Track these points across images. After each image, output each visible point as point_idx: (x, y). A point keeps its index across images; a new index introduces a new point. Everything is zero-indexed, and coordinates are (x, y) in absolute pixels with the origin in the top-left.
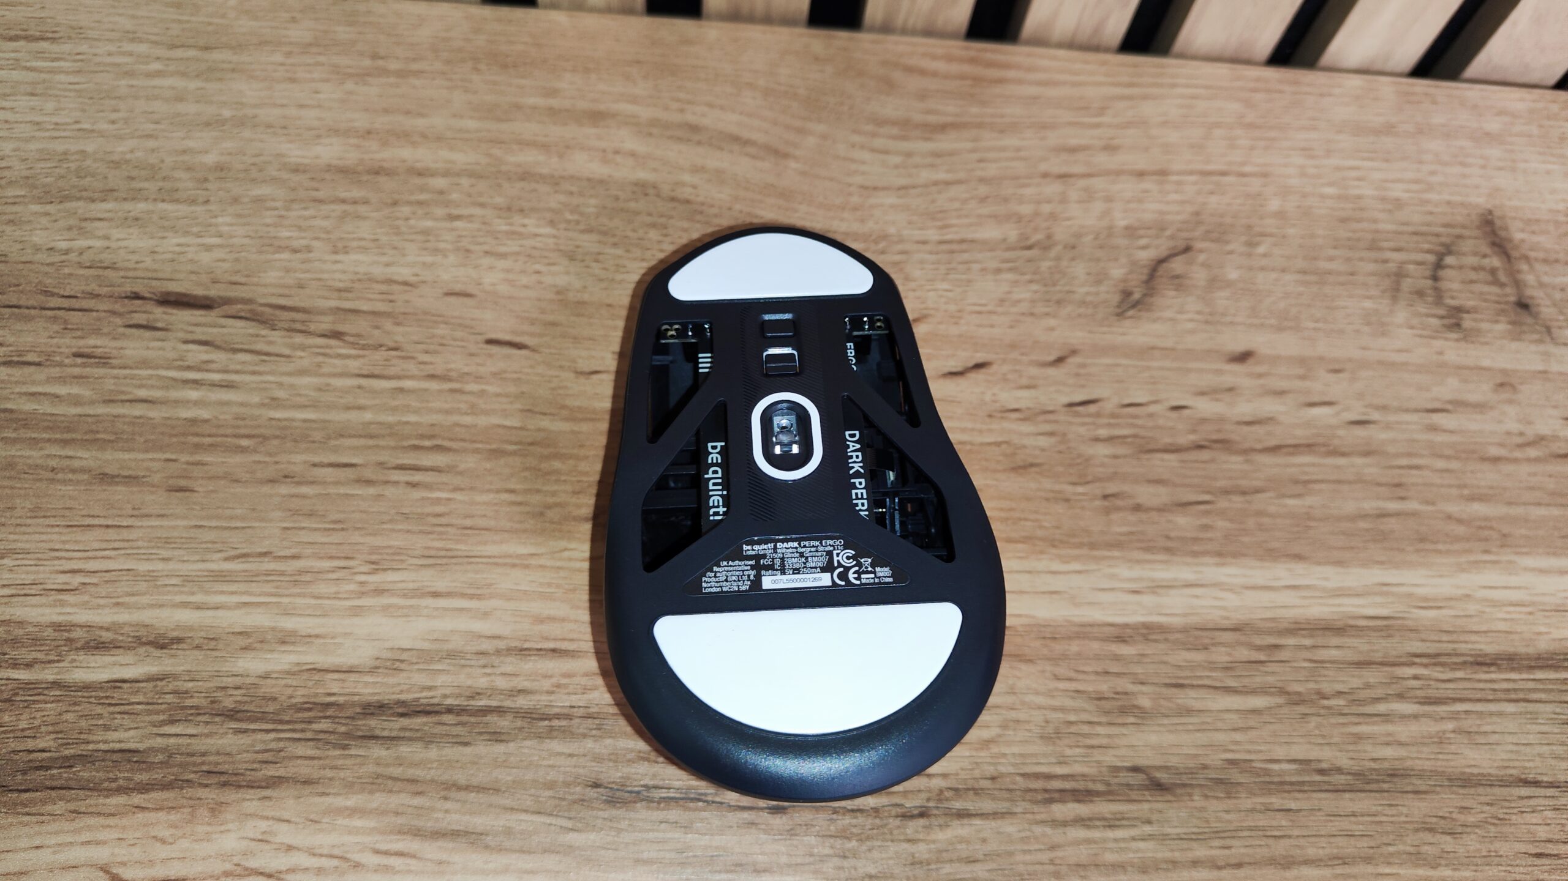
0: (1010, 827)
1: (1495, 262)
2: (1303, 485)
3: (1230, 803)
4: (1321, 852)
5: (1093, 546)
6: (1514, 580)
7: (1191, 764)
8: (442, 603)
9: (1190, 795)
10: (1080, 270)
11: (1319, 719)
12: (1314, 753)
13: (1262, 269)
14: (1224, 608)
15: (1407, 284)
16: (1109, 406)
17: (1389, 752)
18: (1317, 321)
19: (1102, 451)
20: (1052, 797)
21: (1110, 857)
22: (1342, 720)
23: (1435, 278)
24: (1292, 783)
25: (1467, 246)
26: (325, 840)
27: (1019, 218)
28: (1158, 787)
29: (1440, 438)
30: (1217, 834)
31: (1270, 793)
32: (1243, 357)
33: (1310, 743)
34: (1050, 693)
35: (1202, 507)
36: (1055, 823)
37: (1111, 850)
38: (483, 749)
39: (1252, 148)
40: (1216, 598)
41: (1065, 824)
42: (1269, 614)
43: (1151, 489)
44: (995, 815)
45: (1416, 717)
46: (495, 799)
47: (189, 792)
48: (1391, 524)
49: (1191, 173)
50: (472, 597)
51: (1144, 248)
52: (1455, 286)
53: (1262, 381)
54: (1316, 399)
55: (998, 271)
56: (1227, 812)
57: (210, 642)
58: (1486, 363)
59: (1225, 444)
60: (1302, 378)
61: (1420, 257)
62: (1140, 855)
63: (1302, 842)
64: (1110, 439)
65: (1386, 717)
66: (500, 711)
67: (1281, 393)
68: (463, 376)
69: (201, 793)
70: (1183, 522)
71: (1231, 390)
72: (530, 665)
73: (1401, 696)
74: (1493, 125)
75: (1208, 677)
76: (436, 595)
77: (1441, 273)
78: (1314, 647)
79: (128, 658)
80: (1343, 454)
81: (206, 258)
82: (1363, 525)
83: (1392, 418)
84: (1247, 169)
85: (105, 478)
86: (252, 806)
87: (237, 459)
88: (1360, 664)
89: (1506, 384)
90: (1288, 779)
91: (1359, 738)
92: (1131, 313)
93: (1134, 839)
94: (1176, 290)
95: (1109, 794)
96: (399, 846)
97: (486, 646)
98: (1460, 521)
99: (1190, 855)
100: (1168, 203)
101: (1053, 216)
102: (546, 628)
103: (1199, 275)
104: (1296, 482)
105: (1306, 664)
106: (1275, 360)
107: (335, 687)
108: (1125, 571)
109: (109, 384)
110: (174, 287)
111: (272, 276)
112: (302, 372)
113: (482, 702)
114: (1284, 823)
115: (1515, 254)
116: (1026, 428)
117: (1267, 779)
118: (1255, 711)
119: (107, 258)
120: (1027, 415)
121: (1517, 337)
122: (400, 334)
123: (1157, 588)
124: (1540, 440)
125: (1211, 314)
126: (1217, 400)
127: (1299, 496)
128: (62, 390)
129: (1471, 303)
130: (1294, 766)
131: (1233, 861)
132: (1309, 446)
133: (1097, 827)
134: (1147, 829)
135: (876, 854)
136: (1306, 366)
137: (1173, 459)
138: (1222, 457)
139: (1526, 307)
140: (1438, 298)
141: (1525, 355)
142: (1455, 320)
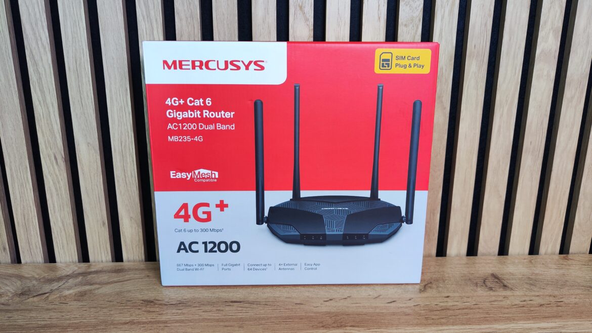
1: (497, 280)
2: (468, 314)
5: (425, 325)
6: (518, 325)
15: (478, 285)
19: (423, 312)
25: (490, 278)
29: (494, 306)
48: (488, 318)
52: (489, 284)
58: (500, 294)
59: (448, 309)
61: (480, 281)
64: (424, 310)
67: (458, 301)
68: (292, 309)
70: (443, 320)
74: (489, 261)
77: (486, 283)
81: (238, 296)
82: (482, 319)
83: (482, 303)
85: (226, 326)
87: (252, 322)
89: (505, 297)
98: (503, 317)
106: (454, 297)
108: (433, 328)
109: (224, 314)
110: (233, 300)
111: (252, 297)
112: (261, 310)
115: (500, 279)
116: (407, 309)
119: (220, 297)
120: (406, 308)
121: (505, 291)
122: (278, 304)
124: (516, 305)
128: (215, 315)
129: (493, 286)
136: (462, 297)
137: (438, 312)
138: (448, 311)
139: (505, 286)
140: (486, 286)
141: (508, 293)
142: (491, 289)
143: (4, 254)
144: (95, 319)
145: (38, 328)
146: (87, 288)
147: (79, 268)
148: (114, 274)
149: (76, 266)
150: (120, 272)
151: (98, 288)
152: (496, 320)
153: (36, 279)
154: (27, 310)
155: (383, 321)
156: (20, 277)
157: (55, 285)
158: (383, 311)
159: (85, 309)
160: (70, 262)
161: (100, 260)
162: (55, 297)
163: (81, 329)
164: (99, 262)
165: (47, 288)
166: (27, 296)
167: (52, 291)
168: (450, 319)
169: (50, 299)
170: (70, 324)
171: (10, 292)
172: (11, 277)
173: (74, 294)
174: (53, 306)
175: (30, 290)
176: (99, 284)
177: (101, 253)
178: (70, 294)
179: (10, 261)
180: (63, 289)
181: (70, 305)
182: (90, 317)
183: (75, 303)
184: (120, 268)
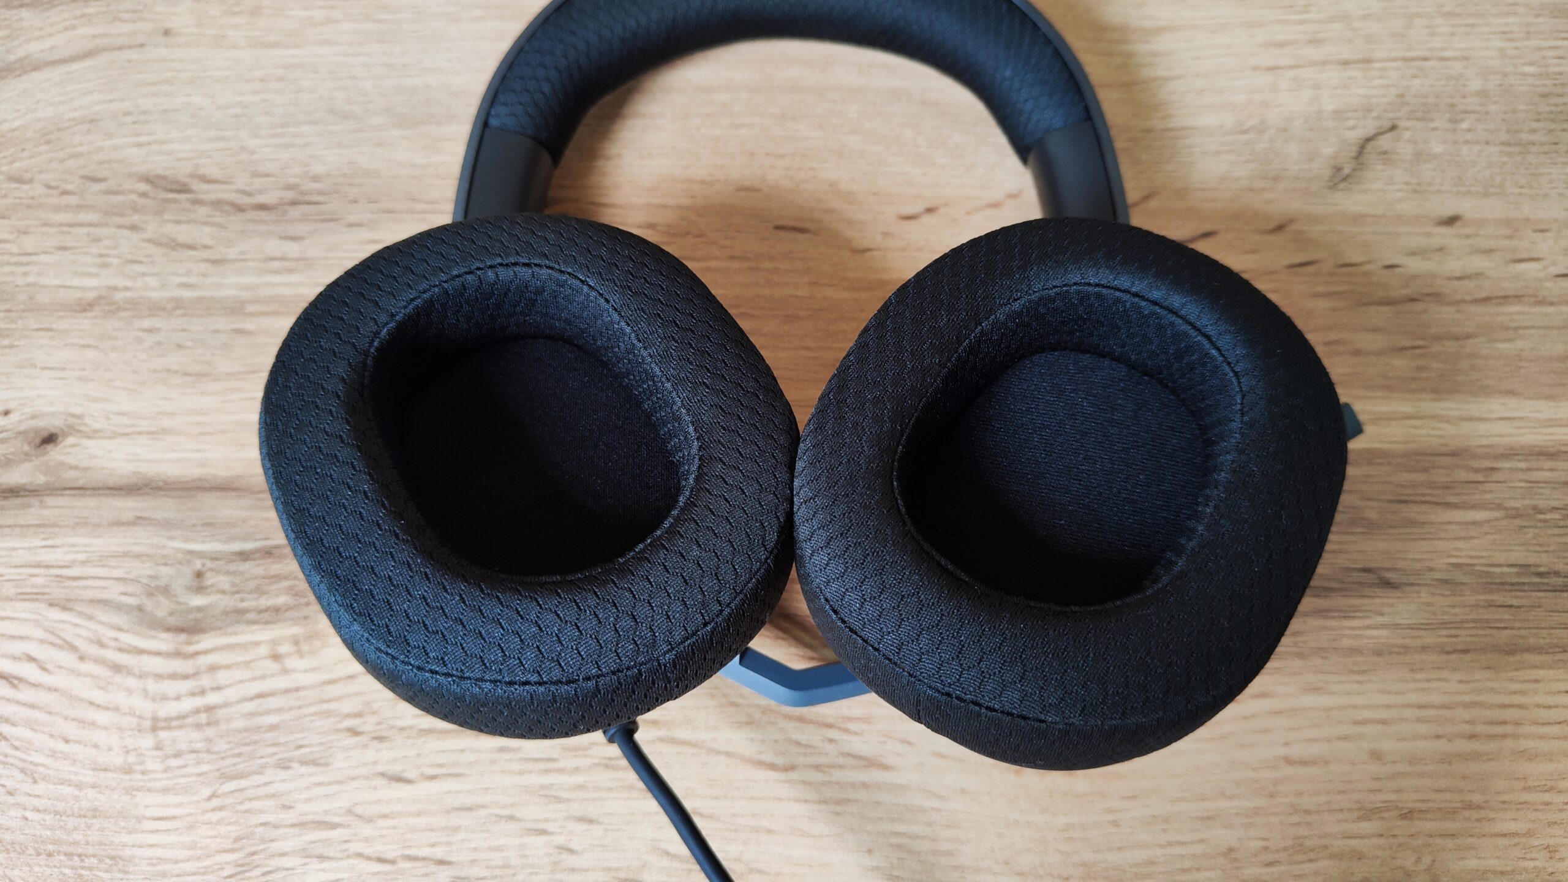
3: (1456, 600)
4: (1542, 641)
7: (1418, 565)
9: (1418, 592)
10: (1292, 150)
11: (1536, 531)
12: (1532, 560)
13: (1467, 142)
14: (1441, 437)
16: (1326, 266)
18: (1522, 187)
21: (1347, 643)
22: (1557, 531)
24: (1512, 584)
27: (1233, 107)
28: (1388, 585)
30: (1444, 625)
31: (1491, 591)
32: (1451, 221)
33: (1528, 550)
35: (1417, 351)
37: (1348, 636)
39: (1453, 34)
40: (1434, 429)
42: (1485, 442)
49: (1395, 60)
51: (1353, 128)
53: (1470, 241)
54: (1525, 256)
55: (1217, 153)
56: (1454, 607)
60: (1510, 237)
62: (1375, 641)
63: (1523, 632)
71: (1440, 249)
75: (1429, 495)
78: (1528, 470)
80: (1552, 304)
84: (1448, 54)
90: (1508, 580)
92: (1342, 186)
93: (1368, 627)
94: (1384, 164)
95: (1342, 590)
99: (1419, 642)
100: (1373, 87)
101: (1264, 104)
103: (1405, 150)
104: (1507, 329)
105: (1522, 484)
114: (1506, 617)
117: (1490, 580)
118: (1474, 523)
125: (1419, 184)
126: (1428, 259)
127: (1510, 340)
130: (1514, 570)
131: (1460, 647)
132: (1517, 297)
133: (1334, 618)
134: (1380, 620)
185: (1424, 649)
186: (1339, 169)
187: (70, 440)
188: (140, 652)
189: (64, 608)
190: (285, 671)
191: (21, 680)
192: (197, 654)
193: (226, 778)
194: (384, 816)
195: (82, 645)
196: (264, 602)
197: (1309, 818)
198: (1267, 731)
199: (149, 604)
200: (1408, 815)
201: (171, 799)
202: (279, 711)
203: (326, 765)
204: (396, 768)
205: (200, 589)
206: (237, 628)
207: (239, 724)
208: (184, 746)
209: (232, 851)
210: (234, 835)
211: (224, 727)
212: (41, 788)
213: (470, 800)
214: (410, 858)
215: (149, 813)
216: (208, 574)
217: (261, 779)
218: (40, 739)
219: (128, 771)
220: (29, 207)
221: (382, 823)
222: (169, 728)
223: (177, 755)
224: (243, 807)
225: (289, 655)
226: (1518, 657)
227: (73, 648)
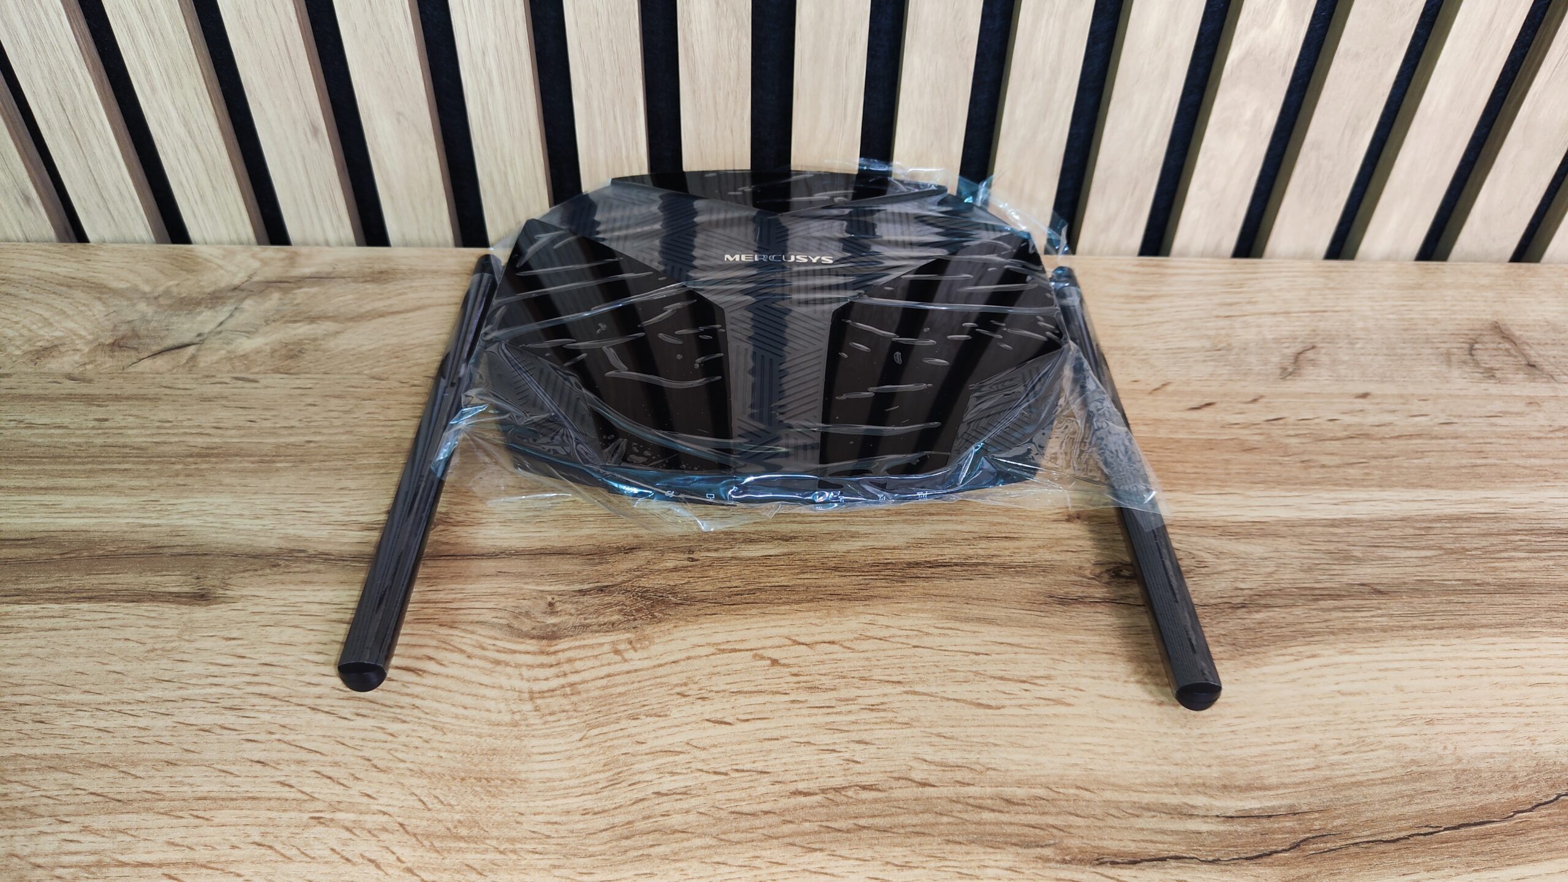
0: (1297, 611)
1: (1507, 346)
2: (1423, 453)
3: (1426, 600)
4: (1489, 622)
5: (1303, 484)
7: (1396, 581)
8: (935, 518)
9: (1401, 596)
10: (1252, 359)
11: (1468, 561)
12: (1470, 576)
13: (1363, 354)
14: (1392, 511)
15: (1454, 358)
16: (1292, 420)
17: (1516, 575)
18: (1404, 377)
19: (1294, 441)
20: (1317, 598)
21: (1360, 625)
22: (1482, 561)
23: (1472, 355)
24: (1461, 590)
25: (1487, 339)
26: (907, 622)
27: (1209, 337)
28: (1380, 592)
29: (1499, 429)
31: (1448, 595)
32: (1365, 396)
33: (1466, 571)
34: (1299, 551)
35: (1362, 465)
36: (1323, 610)
37: (1361, 622)
38: (980, 581)
39: (1337, 299)
40: (1385, 506)
41: (1329, 610)
42: (1420, 513)
43: (1329, 457)
44: (1286, 606)
45: (1528, 559)
46: (995, 603)
47: (823, 603)
48: (1482, 470)
49: (1305, 312)
50: (951, 515)
51: (1288, 347)
52: (1486, 358)
53: (1380, 406)
54: (1416, 413)
55: (1205, 361)
56: (1426, 603)
57: (813, 537)
58: (1517, 393)
59: (1367, 436)
60: (1404, 404)
61: (1459, 345)
62: (1379, 624)
63: (1477, 617)
64: (1296, 435)
65: (1510, 559)
66: (985, 564)
67: (1394, 411)
69: (829, 603)
70: (1353, 472)
71: (1362, 411)
72: (994, 544)
73: (1515, 549)
74: (1485, 281)
75: (1392, 542)
76: (931, 514)
77: (1474, 352)
78: (1453, 527)
79: (770, 545)
80: (1442, 439)
82: (1464, 470)
83: (1466, 421)
84: (1338, 309)
86: (861, 609)
88: (1484, 535)
89: (1532, 402)
90: (1458, 588)
91: (1495, 569)
92: (1289, 378)
93: (1373, 616)
94: (1313, 366)
95: (1350, 596)
96: (949, 625)
97: (966, 536)
98: (1525, 468)
99: (1409, 624)
100: (1295, 326)
101: (1227, 335)
102: (998, 528)
103: (1324, 359)
104: (1416, 452)
105: (1451, 536)
106: (1384, 396)
107: (888, 556)
108: (1325, 495)
113: (974, 561)
114: (1462, 608)
115: (1518, 342)
116: (1247, 431)
117: (1445, 588)
118: (1426, 557)
120: (1246, 426)
121: (1534, 380)
123: (1346, 502)
124: (1563, 428)
125: (1338, 376)
126: (1355, 416)
127: (1420, 458)
129: (1498, 366)
130: (1459, 582)
131: (1436, 626)
132: (1418, 435)
133: (1349, 611)
134: (1379, 612)
135: (1222, 625)
136: (1405, 399)
137: (1337, 443)
138: (1366, 442)
139: (1533, 366)
140: (1477, 364)
141: (1540, 389)
142: (1490, 374)
143: (28, 212)
144: (347, 432)
145: (191, 456)
146: (303, 330)
147: (264, 262)
148: (371, 287)
149: (254, 256)
150: (386, 281)
151: (337, 333)
152: (1505, 477)
153: (144, 296)
154: (144, 398)
155: (1179, 467)
156: (99, 290)
157: (207, 320)
158: (1180, 436)
159: (310, 400)
160: (232, 243)
161: (320, 238)
162: (215, 358)
163: (316, 465)
164: (317, 244)
165: (186, 326)
166: (133, 353)
167: (201, 340)
168: (1376, 467)
169: (202, 365)
170: (278, 446)
171: (81, 337)
172: (69, 287)
173: (268, 348)
174: (217, 389)
175: (136, 335)
176: (334, 318)
177: (320, 219)
178: (258, 352)
179: (52, 233)
180: (234, 331)
181: (266, 387)
182: (331, 426)
183: (276, 379)
184: (384, 267)
185: (1414, 627)
186: (1284, 369)
187: (440, 527)
188: (514, 652)
189: (451, 627)
190: (626, 661)
191: (424, 671)
192: (555, 653)
193: (591, 727)
194: (715, 746)
195: (469, 649)
196: (602, 619)
197: (1364, 726)
198: (1322, 676)
199: (515, 624)
200: (1430, 722)
201: (551, 741)
202: (625, 684)
203: (666, 716)
204: (719, 716)
205: (553, 613)
206: (585, 635)
207: (597, 693)
208: (556, 709)
209: (603, 771)
210: (603, 762)
211: (584, 696)
212: (449, 737)
213: (775, 734)
214: (737, 770)
215: (535, 750)
216: (558, 604)
217: (618, 726)
218: (444, 707)
219: (516, 724)
220: (388, 393)
221: (713, 750)
222: (543, 698)
223: (551, 714)
224: (608, 744)
225: (626, 650)
226: (1477, 631)
227: (462, 651)
